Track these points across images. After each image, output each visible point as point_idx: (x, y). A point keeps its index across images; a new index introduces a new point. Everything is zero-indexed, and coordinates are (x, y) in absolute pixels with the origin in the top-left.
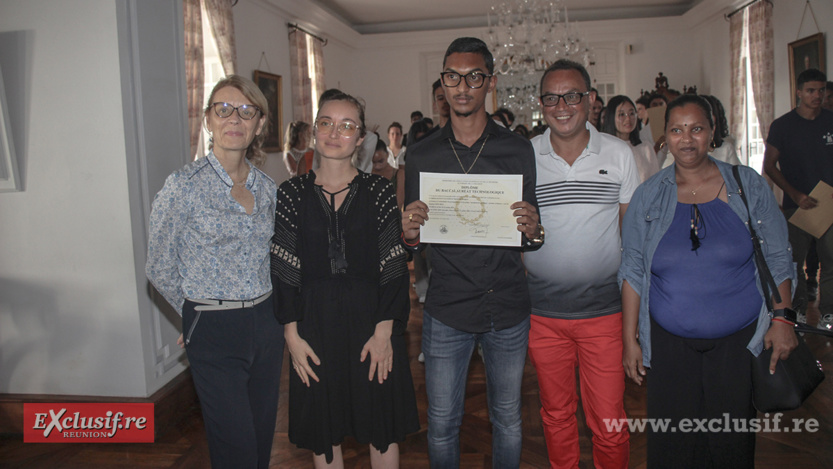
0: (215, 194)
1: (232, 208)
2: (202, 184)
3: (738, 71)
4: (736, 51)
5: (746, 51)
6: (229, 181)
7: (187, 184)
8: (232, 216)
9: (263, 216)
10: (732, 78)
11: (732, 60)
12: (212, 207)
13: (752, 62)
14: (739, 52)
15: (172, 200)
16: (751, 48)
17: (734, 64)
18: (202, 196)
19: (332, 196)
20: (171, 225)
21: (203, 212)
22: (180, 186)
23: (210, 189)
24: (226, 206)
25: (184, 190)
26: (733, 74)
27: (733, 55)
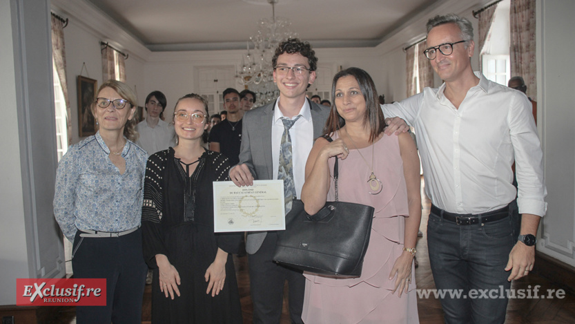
0: (98, 159)
1: (110, 169)
2: (88, 153)
3: (411, 86)
4: (410, 73)
5: (416, 73)
6: (108, 151)
7: (77, 152)
8: (107, 176)
9: (131, 176)
10: (408, 90)
11: (408, 78)
12: (94, 169)
13: (420, 80)
14: (412, 74)
15: (66, 163)
16: (419, 71)
17: (409, 81)
18: (88, 161)
19: (188, 166)
20: (66, 179)
21: (87, 171)
22: (72, 154)
23: (94, 156)
24: (106, 167)
25: (75, 156)
26: (408, 87)
27: (408, 75)
